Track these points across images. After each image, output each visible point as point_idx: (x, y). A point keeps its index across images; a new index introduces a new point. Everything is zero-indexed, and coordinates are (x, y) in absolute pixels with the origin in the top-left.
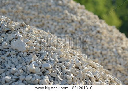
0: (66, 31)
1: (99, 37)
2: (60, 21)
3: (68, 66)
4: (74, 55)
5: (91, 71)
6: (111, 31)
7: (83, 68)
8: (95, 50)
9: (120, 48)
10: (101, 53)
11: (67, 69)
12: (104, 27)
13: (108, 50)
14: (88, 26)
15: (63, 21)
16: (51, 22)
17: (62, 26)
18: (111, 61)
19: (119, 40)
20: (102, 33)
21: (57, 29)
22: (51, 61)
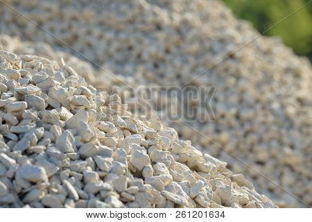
0: (139, 56)
1: (232, 70)
2: (122, 27)
3: (105, 171)
4: (133, 133)
5: (183, 182)
6: (267, 53)
7: (156, 173)
8: (221, 108)
9: (292, 100)
10: (237, 117)
11: (102, 182)
12: (249, 41)
13: (258, 107)
14: (200, 39)
15: (130, 27)
16: (97, 31)
17: (127, 40)
18: (266, 137)
19: (289, 79)
20: (240, 60)
21: (112, 50)
22: (48, 156)
